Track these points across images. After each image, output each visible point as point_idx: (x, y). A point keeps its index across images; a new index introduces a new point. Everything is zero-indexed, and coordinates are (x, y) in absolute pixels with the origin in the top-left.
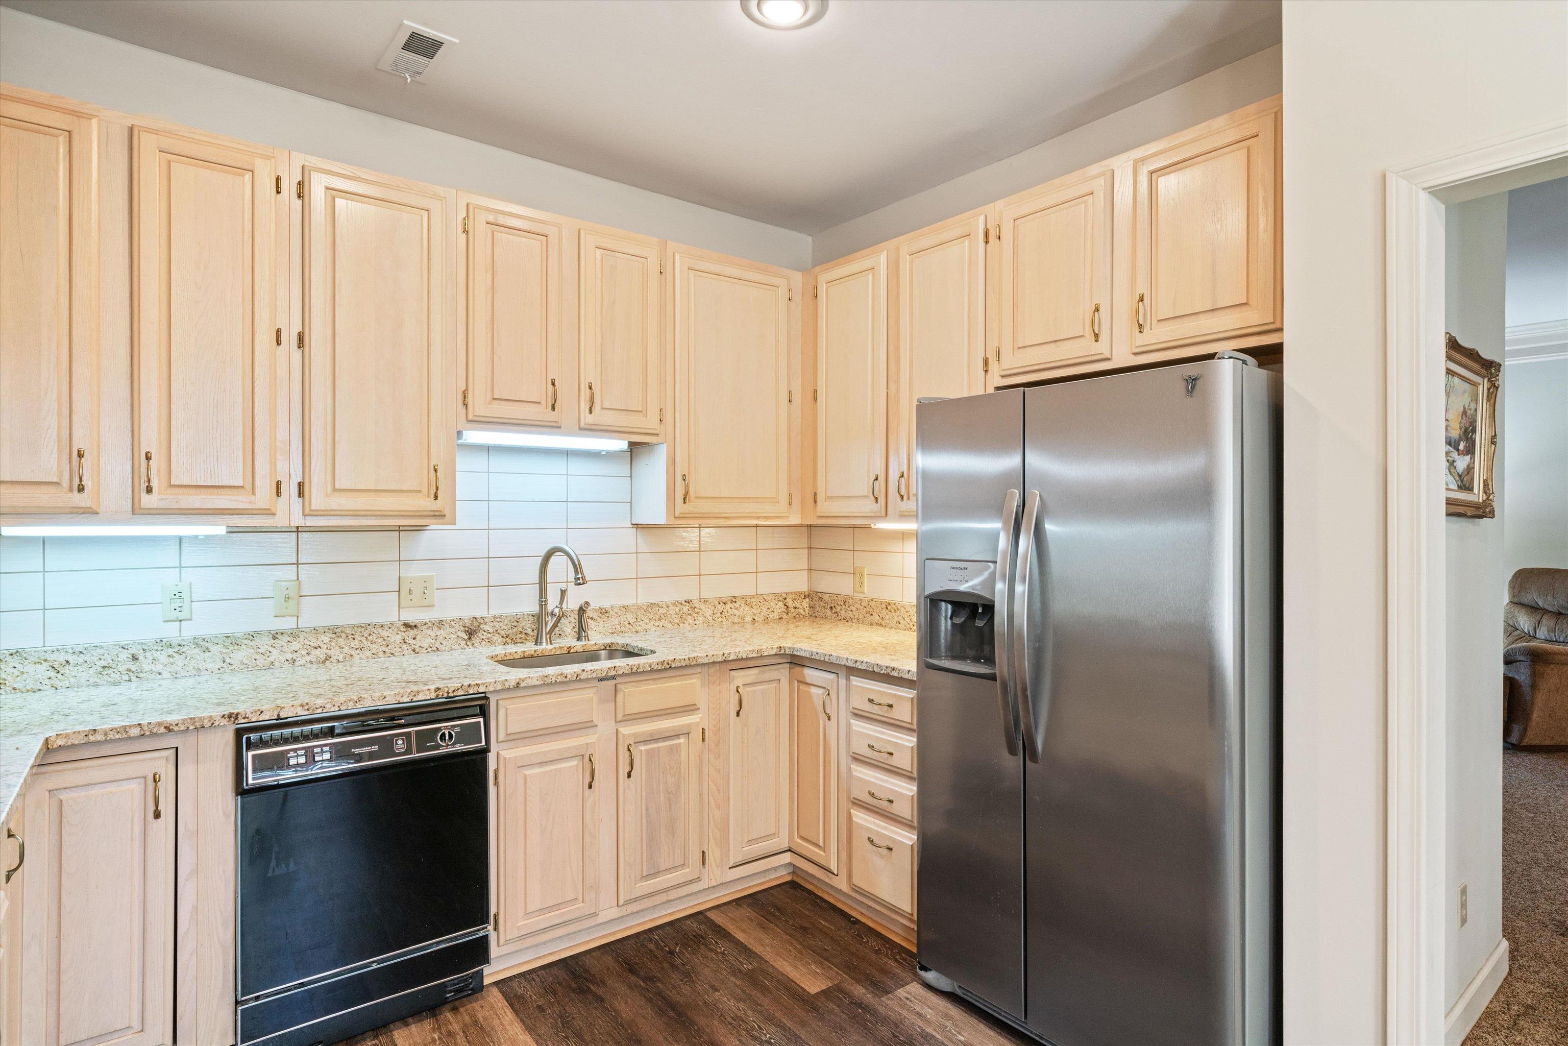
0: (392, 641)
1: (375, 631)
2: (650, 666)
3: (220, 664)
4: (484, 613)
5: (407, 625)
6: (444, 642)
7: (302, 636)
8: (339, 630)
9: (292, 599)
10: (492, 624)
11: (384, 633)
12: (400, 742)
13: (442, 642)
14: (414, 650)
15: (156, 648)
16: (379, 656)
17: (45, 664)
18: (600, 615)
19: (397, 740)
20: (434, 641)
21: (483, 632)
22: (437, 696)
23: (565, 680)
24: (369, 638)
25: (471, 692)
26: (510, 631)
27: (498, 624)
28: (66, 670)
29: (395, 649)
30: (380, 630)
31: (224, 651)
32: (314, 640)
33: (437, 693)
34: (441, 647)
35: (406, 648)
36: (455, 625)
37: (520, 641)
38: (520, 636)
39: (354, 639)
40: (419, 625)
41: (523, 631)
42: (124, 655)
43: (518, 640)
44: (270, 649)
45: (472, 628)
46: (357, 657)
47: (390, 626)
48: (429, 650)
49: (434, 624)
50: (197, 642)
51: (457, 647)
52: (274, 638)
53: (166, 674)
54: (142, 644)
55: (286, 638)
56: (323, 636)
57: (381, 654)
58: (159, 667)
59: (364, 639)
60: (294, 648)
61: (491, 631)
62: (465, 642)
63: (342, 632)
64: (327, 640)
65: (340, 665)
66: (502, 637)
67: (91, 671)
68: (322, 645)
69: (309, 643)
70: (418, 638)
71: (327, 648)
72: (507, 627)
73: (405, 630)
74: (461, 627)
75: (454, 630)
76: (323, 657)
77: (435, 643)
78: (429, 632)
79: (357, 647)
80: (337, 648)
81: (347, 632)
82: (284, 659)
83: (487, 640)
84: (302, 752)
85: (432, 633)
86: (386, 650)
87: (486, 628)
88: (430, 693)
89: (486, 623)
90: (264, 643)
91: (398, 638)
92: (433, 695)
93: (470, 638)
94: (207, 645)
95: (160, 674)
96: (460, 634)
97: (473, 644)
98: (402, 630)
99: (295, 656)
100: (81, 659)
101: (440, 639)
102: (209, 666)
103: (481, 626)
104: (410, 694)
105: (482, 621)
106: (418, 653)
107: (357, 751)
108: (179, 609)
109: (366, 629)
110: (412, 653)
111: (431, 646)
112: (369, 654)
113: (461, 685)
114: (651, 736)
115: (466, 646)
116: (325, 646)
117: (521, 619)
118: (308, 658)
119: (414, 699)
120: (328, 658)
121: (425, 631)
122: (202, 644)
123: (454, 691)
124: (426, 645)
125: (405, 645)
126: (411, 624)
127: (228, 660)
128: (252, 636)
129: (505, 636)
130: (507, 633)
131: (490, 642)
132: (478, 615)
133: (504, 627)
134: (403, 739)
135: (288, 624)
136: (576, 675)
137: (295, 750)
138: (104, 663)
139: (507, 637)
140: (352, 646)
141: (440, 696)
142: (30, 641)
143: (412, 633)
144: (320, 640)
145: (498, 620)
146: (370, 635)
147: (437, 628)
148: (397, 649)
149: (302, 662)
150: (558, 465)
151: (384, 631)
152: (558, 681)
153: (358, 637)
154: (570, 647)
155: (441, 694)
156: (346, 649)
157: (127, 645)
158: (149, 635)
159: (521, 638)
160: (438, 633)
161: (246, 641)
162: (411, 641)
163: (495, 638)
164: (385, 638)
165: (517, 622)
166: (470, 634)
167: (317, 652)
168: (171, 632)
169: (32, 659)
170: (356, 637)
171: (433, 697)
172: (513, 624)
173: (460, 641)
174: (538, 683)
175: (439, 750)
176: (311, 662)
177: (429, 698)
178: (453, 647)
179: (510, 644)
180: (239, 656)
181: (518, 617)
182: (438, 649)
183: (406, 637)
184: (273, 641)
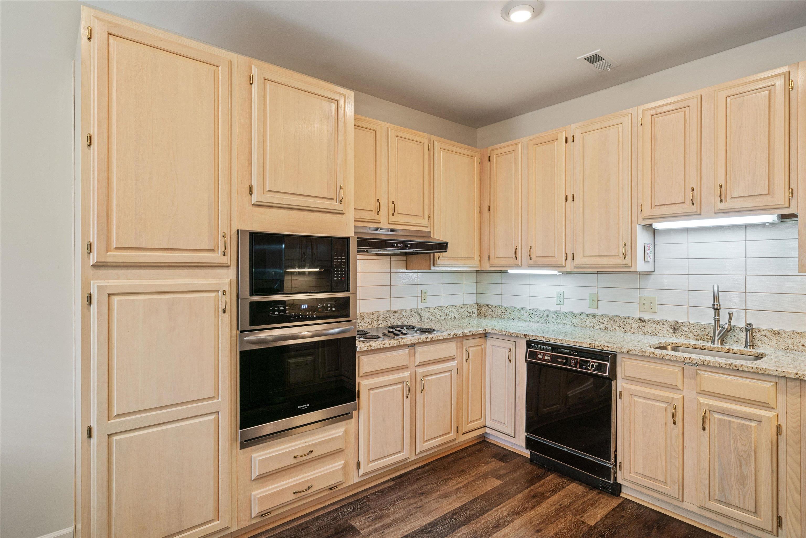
0: (633, 326)
1: (626, 320)
2: (719, 364)
3: (570, 323)
4: (685, 320)
5: (640, 320)
6: (660, 332)
7: (597, 317)
8: (611, 317)
9: (594, 301)
10: (688, 327)
11: (630, 322)
12: (573, 362)
13: (658, 331)
14: (644, 333)
15: (553, 313)
16: (628, 332)
17: (528, 313)
18: (773, 335)
19: (572, 360)
20: (654, 330)
21: (682, 331)
22: (590, 347)
23: (655, 357)
24: (623, 323)
25: (605, 349)
26: (700, 333)
27: (692, 328)
28: (532, 316)
29: (635, 330)
30: (628, 320)
31: (572, 318)
32: (601, 320)
33: (590, 345)
34: (658, 334)
35: (640, 331)
36: (665, 324)
37: (707, 340)
38: (707, 337)
39: (617, 322)
40: (646, 321)
41: (709, 335)
42: (545, 314)
43: (705, 339)
44: (586, 320)
45: (676, 327)
46: (618, 330)
47: (632, 319)
48: (652, 334)
49: (654, 321)
50: (564, 313)
51: (666, 335)
52: (587, 316)
53: (555, 323)
54: (549, 311)
55: (591, 317)
56: (604, 319)
57: (628, 331)
58: (554, 320)
59: (621, 323)
60: (594, 321)
61: (687, 330)
62: (671, 334)
63: (612, 318)
64: (606, 320)
65: (612, 333)
66: (695, 335)
67: (538, 318)
68: (604, 323)
69: (599, 321)
70: (646, 327)
71: (606, 324)
72: (698, 330)
73: (639, 322)
74: (669, 325)
75: (665, 326)
76: (605, 327)
77: (655, 331)
78: (652, 325)
79: (618, 326)
80: (610, 325)
81: (614, 318)
82: (590, 326)
83: (685, 336)
84: (542, 354)
85: (653, 326)
86: (631, 330)
87: (684, 328)
88: (587, 345)
89: (684, 326)
90: (584, 317)
91: (636, 325)
92: (588, 346)
93: (674, 332)
94: (566, 315)
95: (554, 323)
96: (668, 329)
97: (676, 336)
98: (638, 322)
99: (594, 325)
100: (535, 313)
101: (658, 329)
102: (567, 323)
103: (681, 327)
104: (579, 343)
105: (682, 324)
106: (646, 334)
107: (559, 360)
108: (560, 301)
109: (623, 319)
110: (643, 333)
111: (653, 332)
112: (623, 330)
113: (600, 344)
114: (723, 410)
115: (672, 336)
116: (605, 323)
117: (708, 327)
118: (599, 327)
119: (581, 346)
120: (606, 328)
121: (649, 324)
122: (565, 314)
123: (597, 347)
124: (650, 332)
125: (639, 329)
126: (643, 320)
127: (572, 322)
128: (580, 314)
129: (696, 335)
130: (698, 334)
131: (686, 336)
132: (680, 320)
133: (696, 330)
134: (575, 361)
135: (593, 311)
136: (662, 356)
137: (540, 353)
138: (541, 316)
139: (697, 336)
140: (616, 325)
141: (591, 347)
142: (526, 306)
143: (643, 324)
144: (603, 320)
145: (692, 325)
146: (624, 321)
147: (655, 324)
148: (636, 330)
149: (597, 328)
150: (740, 235)
151: (630, 321)
152: (651, 356)
153: (619, 322)
154: (729, 349)
155: (592, 346)
156: (614, 326)
157: (546, 311)
158: (552, 309)
159: (707, 338)
160: (657, 326)
161: (578, 316)
162: (643, 328)
163: (690, 335)
164: (631, 324)
165: (705, 328)
166: (674, 330)
167: (602, 325)
168: (558, 308)
169: (525, 311)
170: (618, 321)
171: (588, 347)
172: (702, 329)
173: (668, 333)
174: (639, 354)
175: (588, 370)
176: (600, 329)
177: (586, 347)
178: (665, 335)
179: (700, 340)
180: (576, 321)
181: (705, 326)
182: (656, 334)
183: (640, 326)
184: (587, 317)
